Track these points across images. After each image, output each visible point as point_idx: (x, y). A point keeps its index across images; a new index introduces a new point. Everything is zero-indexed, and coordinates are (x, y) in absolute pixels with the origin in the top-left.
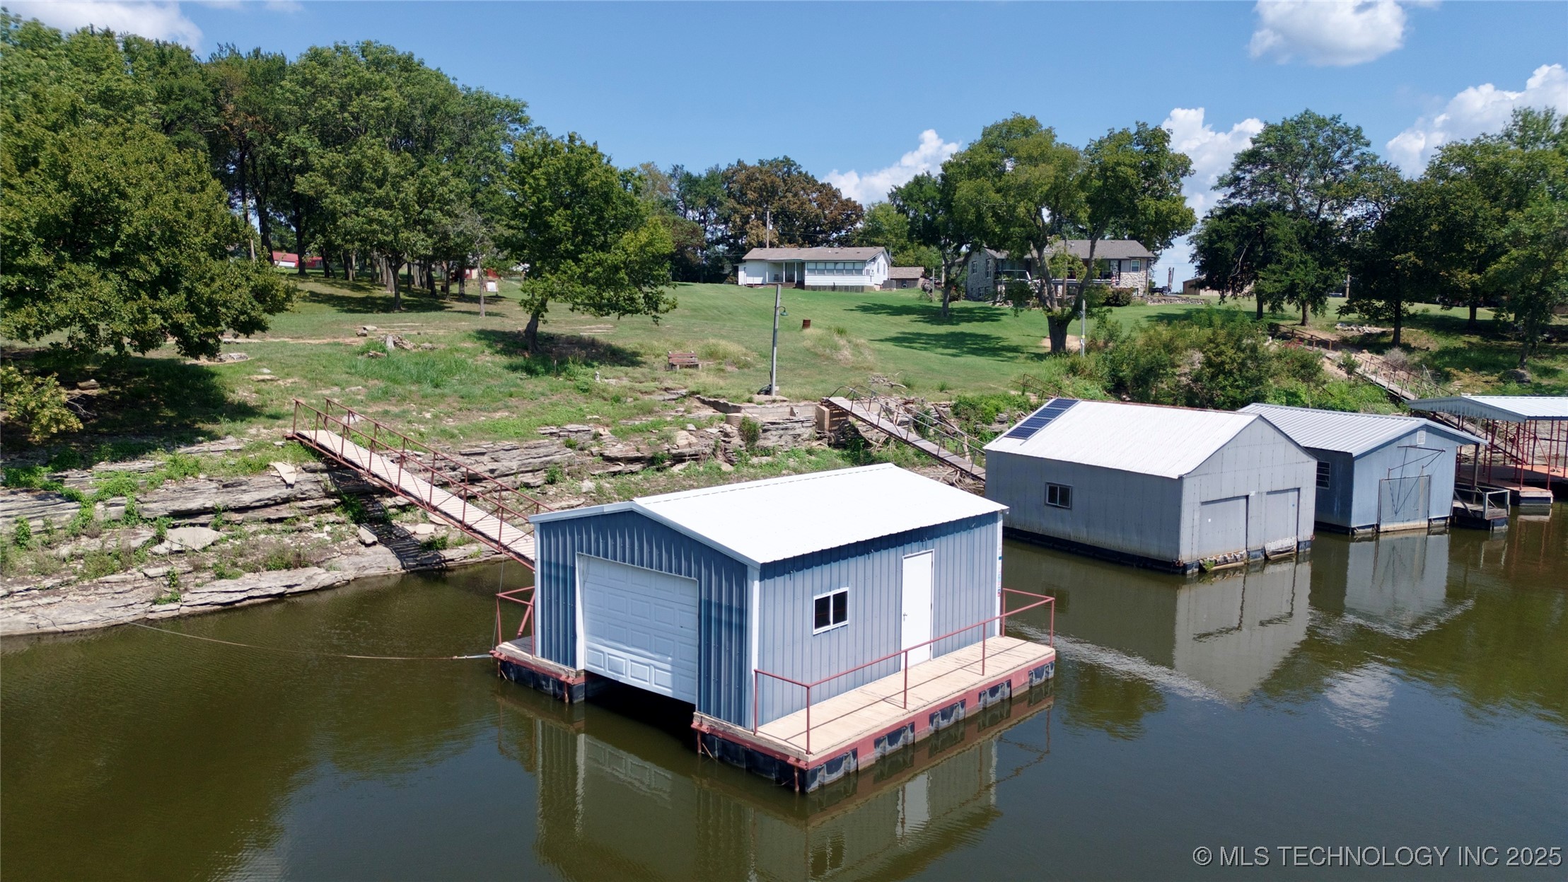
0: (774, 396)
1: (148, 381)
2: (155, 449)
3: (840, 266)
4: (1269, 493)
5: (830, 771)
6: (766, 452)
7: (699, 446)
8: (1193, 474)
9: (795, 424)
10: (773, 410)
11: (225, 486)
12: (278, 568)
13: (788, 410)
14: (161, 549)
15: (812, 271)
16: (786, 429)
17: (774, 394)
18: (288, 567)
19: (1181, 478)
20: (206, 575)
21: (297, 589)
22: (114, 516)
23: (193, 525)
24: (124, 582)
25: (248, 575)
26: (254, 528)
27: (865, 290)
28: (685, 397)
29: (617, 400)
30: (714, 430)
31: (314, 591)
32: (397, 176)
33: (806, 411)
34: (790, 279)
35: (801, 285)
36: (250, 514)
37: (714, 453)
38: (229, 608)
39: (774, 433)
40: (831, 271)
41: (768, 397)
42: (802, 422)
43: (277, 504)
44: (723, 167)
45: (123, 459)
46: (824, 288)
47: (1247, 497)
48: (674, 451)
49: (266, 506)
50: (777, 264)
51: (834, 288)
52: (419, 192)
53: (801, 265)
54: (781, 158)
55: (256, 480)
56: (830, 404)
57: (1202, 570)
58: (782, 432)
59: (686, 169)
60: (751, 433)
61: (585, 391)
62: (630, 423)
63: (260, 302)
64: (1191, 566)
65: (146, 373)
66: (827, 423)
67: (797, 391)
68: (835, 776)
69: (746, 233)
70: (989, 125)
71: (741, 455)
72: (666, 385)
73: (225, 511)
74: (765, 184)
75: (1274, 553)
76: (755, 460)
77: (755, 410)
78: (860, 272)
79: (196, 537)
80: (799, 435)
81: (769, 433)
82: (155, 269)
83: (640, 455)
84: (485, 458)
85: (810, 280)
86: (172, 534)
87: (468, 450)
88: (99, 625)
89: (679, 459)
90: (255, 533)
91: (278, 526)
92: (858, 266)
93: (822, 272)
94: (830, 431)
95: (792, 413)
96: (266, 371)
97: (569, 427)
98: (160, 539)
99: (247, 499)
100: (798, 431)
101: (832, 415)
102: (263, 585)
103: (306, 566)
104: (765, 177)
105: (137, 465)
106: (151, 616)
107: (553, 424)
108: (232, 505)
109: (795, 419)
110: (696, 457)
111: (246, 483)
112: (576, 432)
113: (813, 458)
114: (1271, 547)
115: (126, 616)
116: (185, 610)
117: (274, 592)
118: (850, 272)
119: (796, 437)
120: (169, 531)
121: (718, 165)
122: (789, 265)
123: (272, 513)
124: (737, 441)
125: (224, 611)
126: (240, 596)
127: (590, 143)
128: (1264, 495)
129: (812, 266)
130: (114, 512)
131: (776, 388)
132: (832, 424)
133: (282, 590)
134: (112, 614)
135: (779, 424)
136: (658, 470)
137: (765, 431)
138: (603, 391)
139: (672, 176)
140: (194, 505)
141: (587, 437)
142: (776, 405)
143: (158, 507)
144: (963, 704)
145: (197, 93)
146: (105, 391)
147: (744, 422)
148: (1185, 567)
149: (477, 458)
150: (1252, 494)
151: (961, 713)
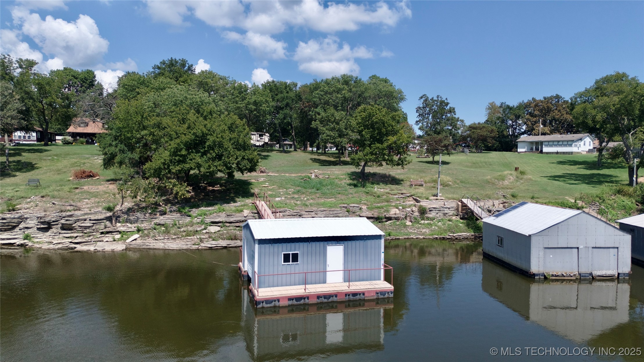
0: (439, 198)
1: (233, 186)
2: (217, 204)
3: (561, 143)
4: (593, 248)
5: (266, 303)
6: (428, 219)
7: (401, 215)
8: (537, 234)
9: (445, 209)
10: (436, 203)
11: (228, 216)
12: (229, 240)
13: (443, 203)
14: (204, 231)
15: (546, 146)
16: (440, 210)
17: (438, 196)
18: (232, 239)
19: (530, 236)
20: (211, 239)
21: (230, 246)
22: (198, 222)
23: (216, 226)
24: (191, 239)
25: (221, 241)
26: (232, 228)
27: (573, 154)
28: (408, 197)
29: (379, 197)
30: (409, 209)
31: (236, 247)
32: (338, 120)
33: (453, 204)
34: (537, 149)
35: (541, 152)
36: (232, 224)
37: (406, 218)
38: (211, 248)
39: (434, 212)
40: (556, 145)
41: (435, 198)
42: (449, 208)
43: (241, 222)
44: (526, 101)
45: (208, 207)
46: (553, 153)
47: (578, 248)
48: (387, 216)
49: (237, 222)
50: (532, 143)
51: (557, 153)
52: (346, 125)
53: (542, 143)
54: (555, 95)
55: (238, 215)
56: (462, 202)
57: (546, 278)
58: (438, 212)
59: (506, 103)
60: (423, 212)
61: (367, 193)
62: (377, 205)
63: (250, 163)
64: (537, 275)
65: (234, 183)
66: (460, 209)
67: (450, 196)
68: (269, 305)
69: (534, 129)
70: (598, 78)
71: (416, 219)
72: (403, 192)
73: (225, 223)
74: (544, 108)
75: (599, 276)
76: (422, 222)
77: (427, 202)
78: (571, 145)
79: (213, 229)
80: (447, 213)
81: (432, 212)
82: (214, 155)
83: (373, 216)
84: (313, 213)
85: (545, 149)
86: (209, 228)
87: (307, 210)
88: (178, 249)
89: (389, 219)
90: (231, 230)
91: (238, 228)
92: (569, 143)
93: (551, 146)
94: (461, 213)
95: (445, 205)
96: (267, 184)
97: (351, 205)
98: (205, 229)
99: (232, 220)
100: (446, 212)
101: (462, 206)
102: (221, 243)
103: (237, 240)
104: (543, 104)
105: (210, 208)
106: (191, 248)
107: (346, 204)
108: (228, 221)
109: (445, 207)
110: (397, 219)
111: (234, 215)
112: (353, 207)
113: (451, 223)
114: (596, 273)
115: (185, 247)
116: (200, 248)
117: (224, 246)
118: (565, 146)
119: (445, 214)
120: (209, 227)
121: (523, 101)
122: (537, 143)
123: (237, 224)
124: (417, 214)
125: (209, 249)
126: (214, 246)
127: (444, 99)
128: (591, 249)
129: (547, 143)
130: (199, 220)
131: (440, 194)
132: (462, 210)
133: (226, 245)
134: (182, 246)
135: (437, 208)
136: (380, 222)
137: (430, 211)
138: (375, 193)
139: (501, 107)
140: (217, 220)
141: (358, 209)
142: (438, 201)
143: (208, 220)
144: (336, 296)
145: (291, 98)
146: (221, 189)
147: (420, 207)
148: (534, 275)
149: (310, 213)
150: (581, 247)
151: (335, 299)
